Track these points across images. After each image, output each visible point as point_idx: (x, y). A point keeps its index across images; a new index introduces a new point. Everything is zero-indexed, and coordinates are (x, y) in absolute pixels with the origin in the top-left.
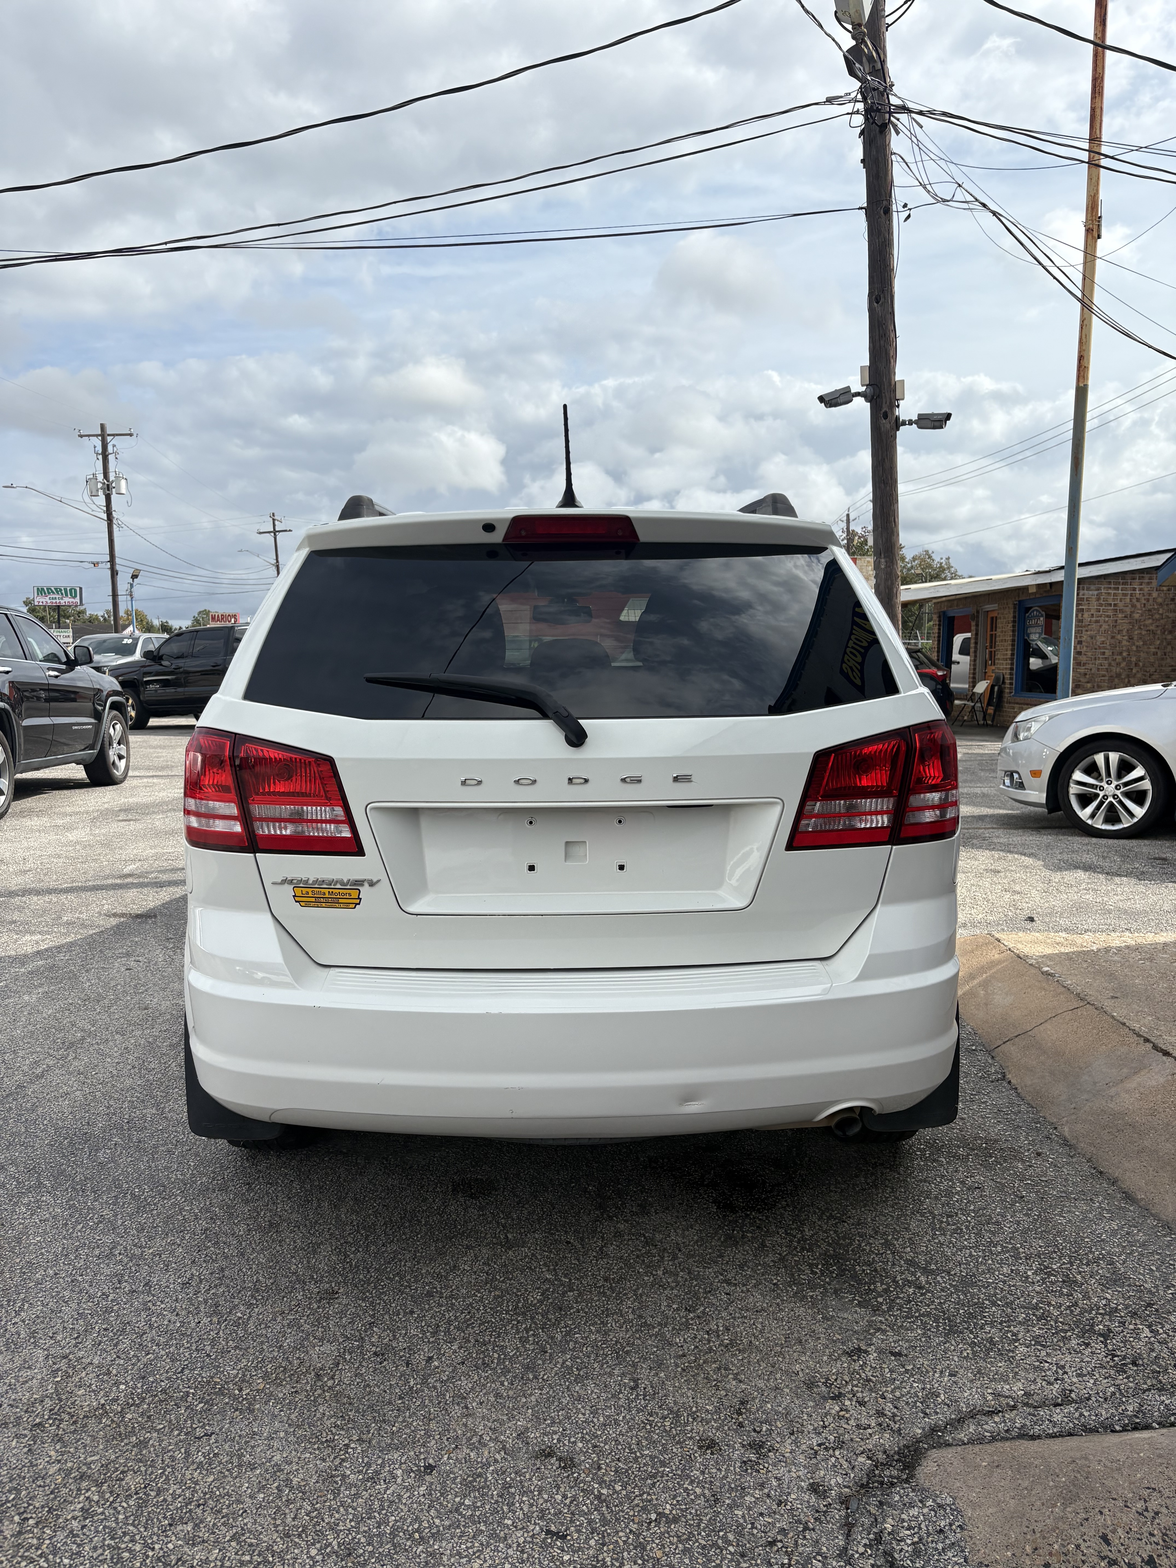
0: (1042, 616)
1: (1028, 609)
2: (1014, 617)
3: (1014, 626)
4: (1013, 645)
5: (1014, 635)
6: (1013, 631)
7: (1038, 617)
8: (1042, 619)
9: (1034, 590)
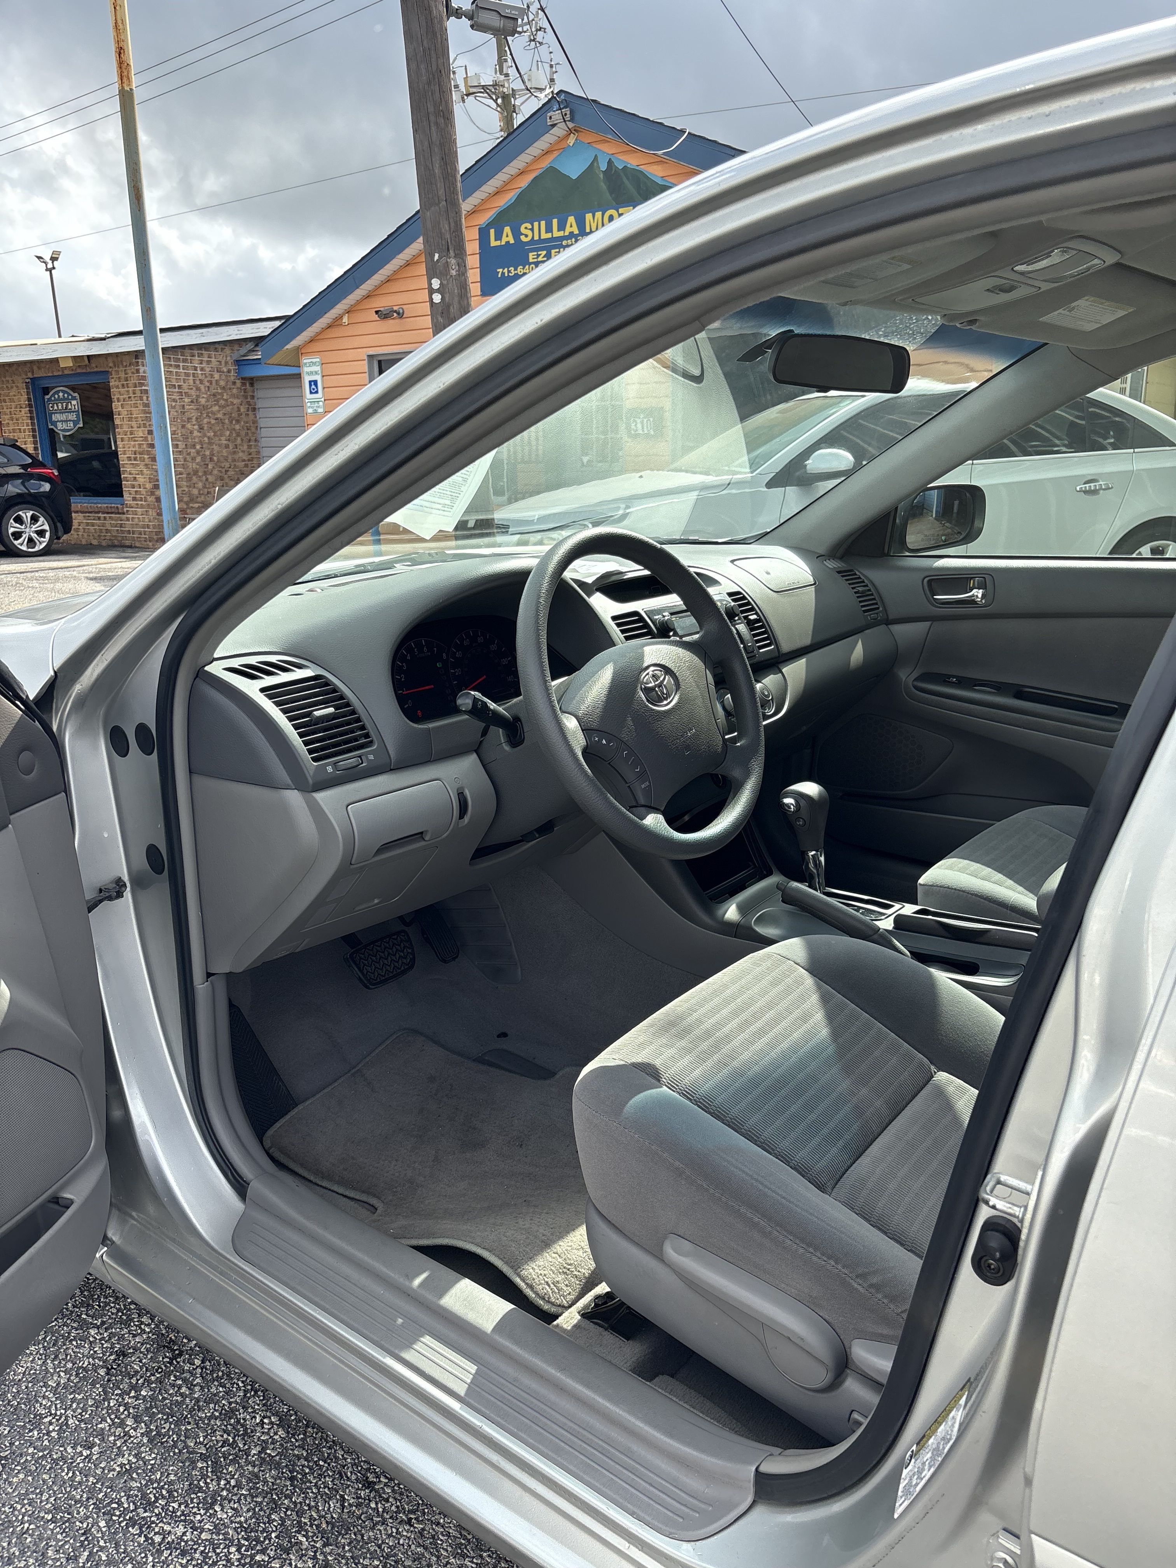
0: (74, 398)
1: (46, 391)
2: (29, 400)
3: (31, 412)
4: (34, 436)
5: (33, 424)
6: (32, 418)
7: (68, 401)
8: (74, 402)
9: (72, 363)
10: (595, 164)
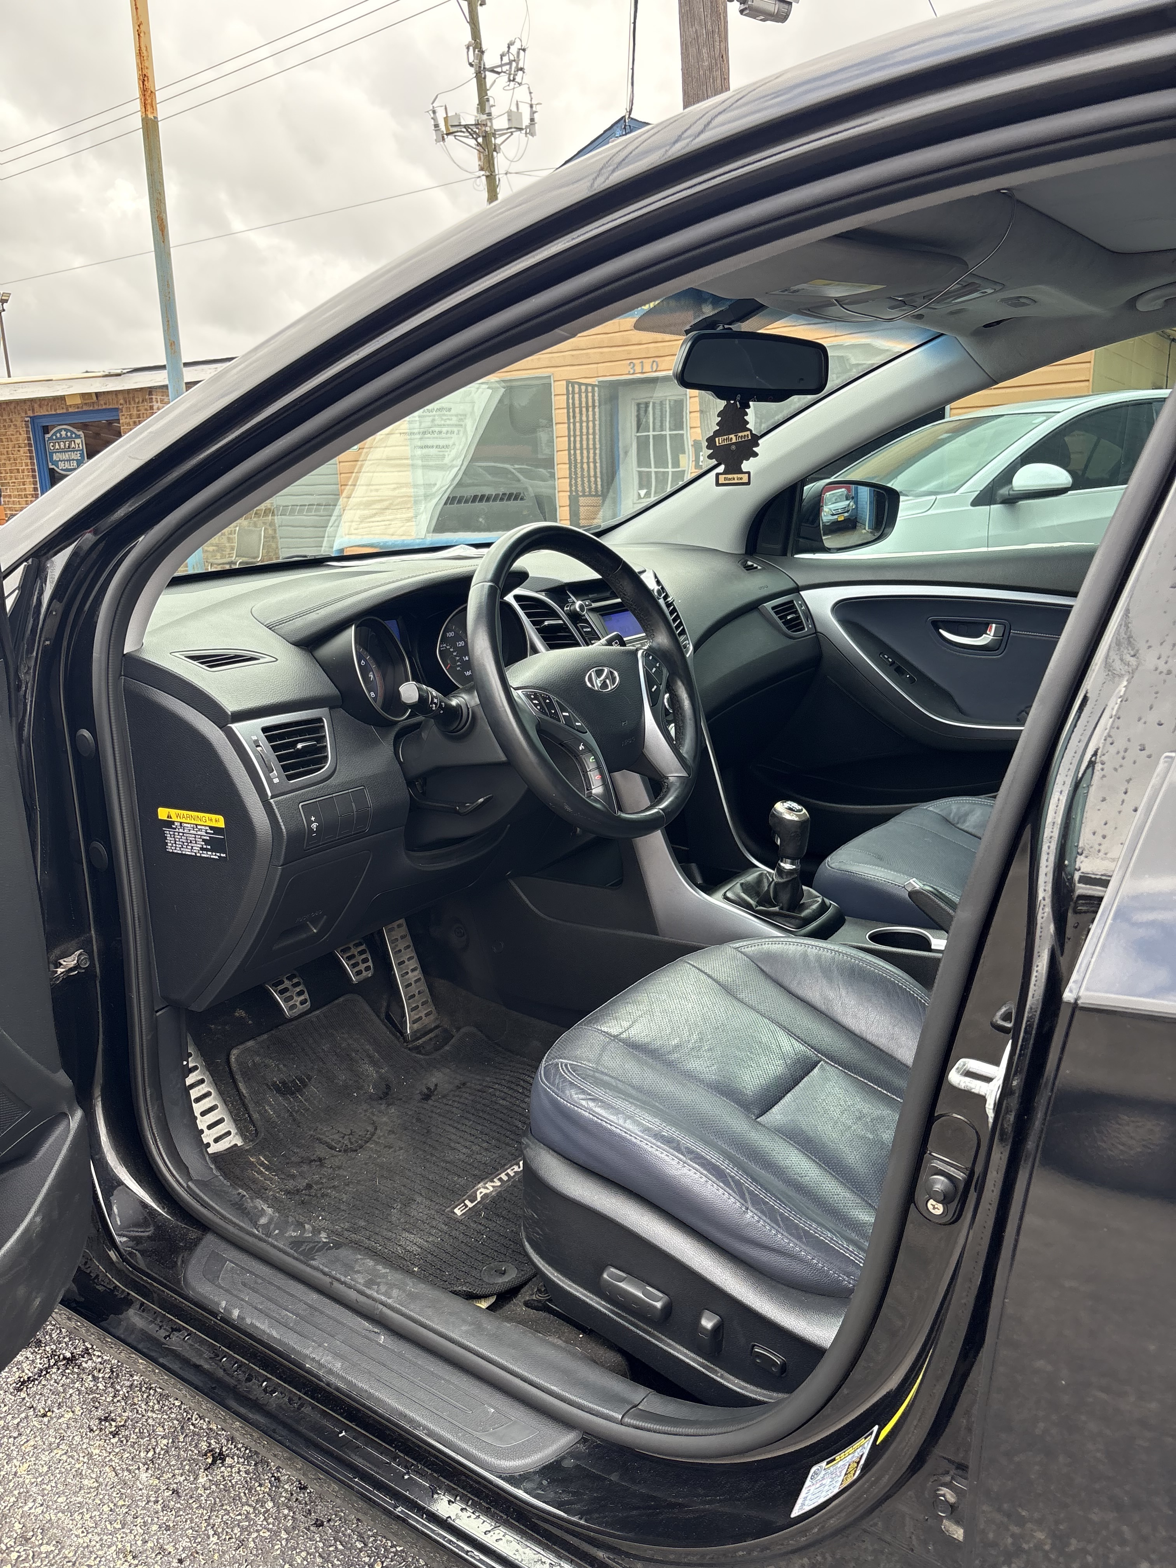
0: (78, 437)
1: (46, 430)
2: (29, 439)
3: (30, 451)
4: (34, 477)
5: (32, 464)
6: (31, 458)
7: (71, 439)
8: (78, 441)
9: (78, 401)
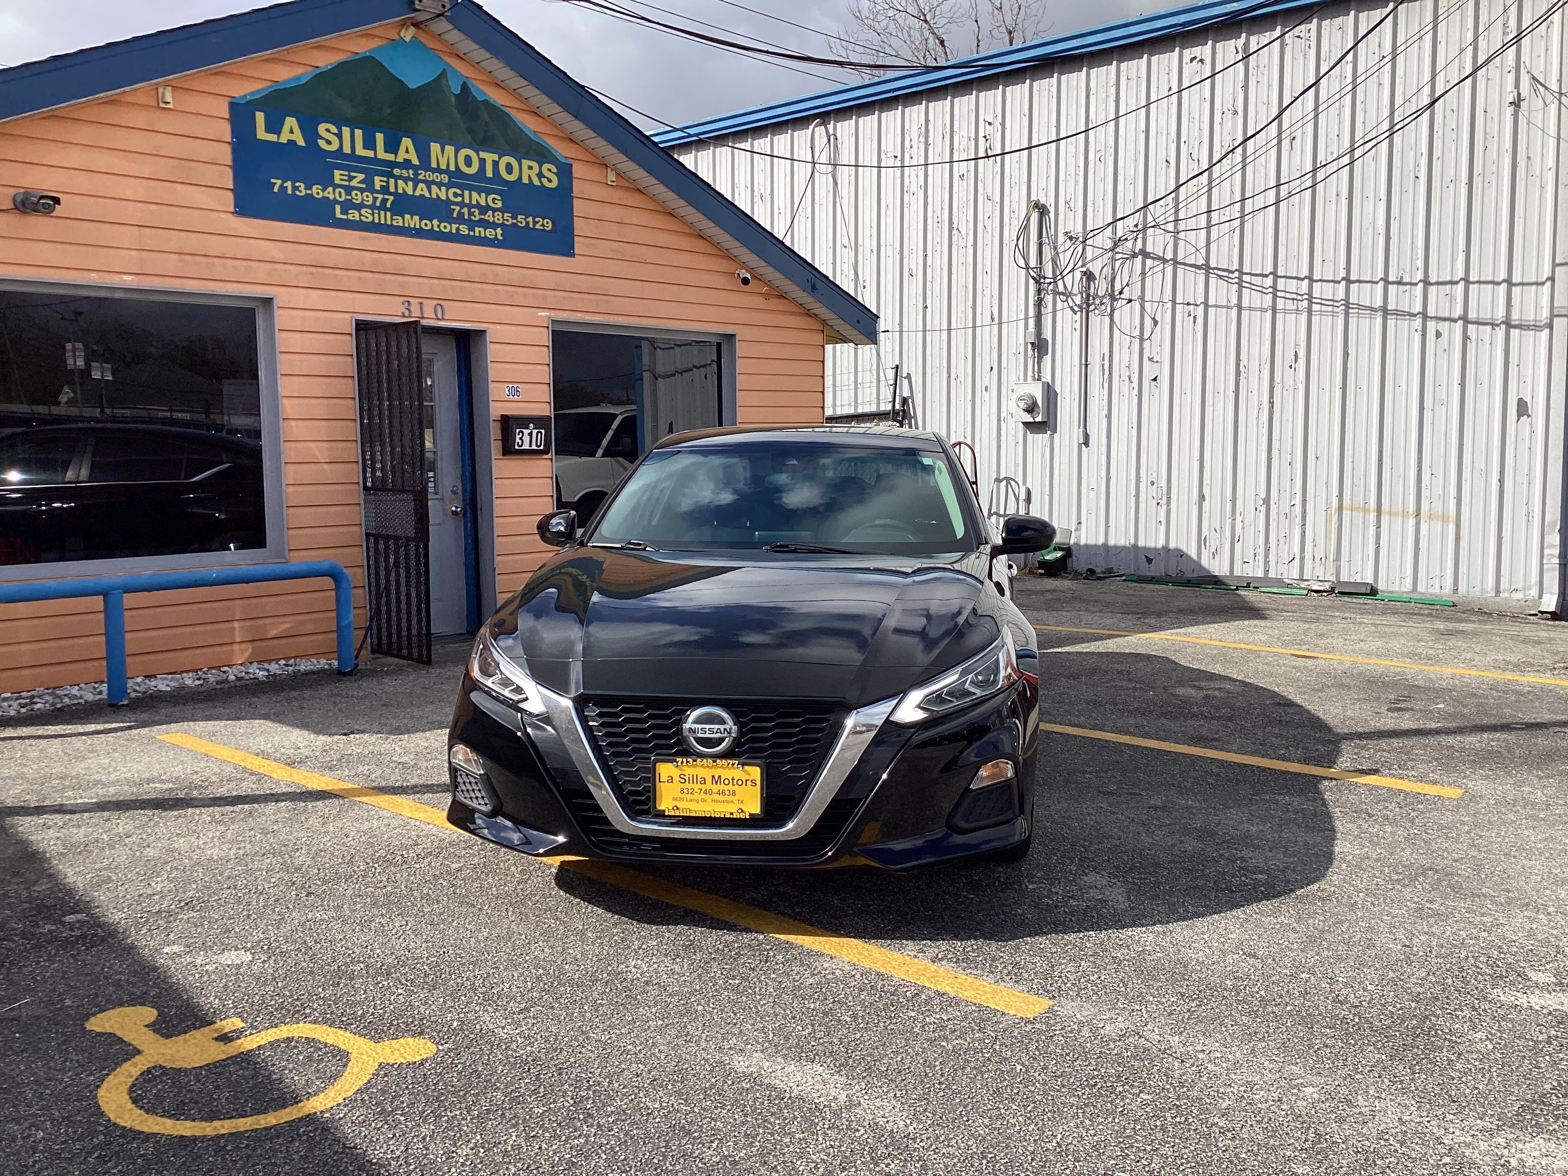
10: (444, 81)
